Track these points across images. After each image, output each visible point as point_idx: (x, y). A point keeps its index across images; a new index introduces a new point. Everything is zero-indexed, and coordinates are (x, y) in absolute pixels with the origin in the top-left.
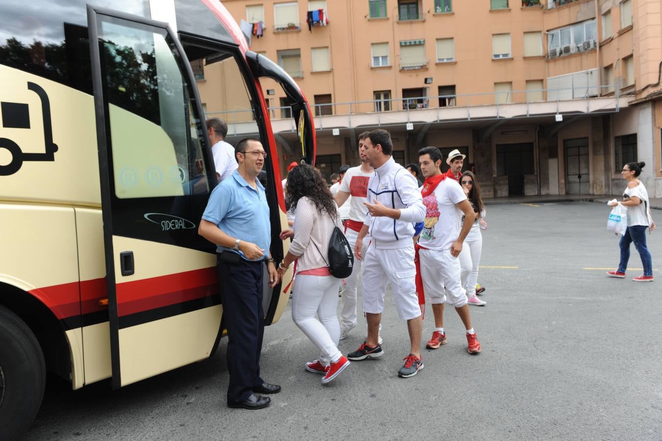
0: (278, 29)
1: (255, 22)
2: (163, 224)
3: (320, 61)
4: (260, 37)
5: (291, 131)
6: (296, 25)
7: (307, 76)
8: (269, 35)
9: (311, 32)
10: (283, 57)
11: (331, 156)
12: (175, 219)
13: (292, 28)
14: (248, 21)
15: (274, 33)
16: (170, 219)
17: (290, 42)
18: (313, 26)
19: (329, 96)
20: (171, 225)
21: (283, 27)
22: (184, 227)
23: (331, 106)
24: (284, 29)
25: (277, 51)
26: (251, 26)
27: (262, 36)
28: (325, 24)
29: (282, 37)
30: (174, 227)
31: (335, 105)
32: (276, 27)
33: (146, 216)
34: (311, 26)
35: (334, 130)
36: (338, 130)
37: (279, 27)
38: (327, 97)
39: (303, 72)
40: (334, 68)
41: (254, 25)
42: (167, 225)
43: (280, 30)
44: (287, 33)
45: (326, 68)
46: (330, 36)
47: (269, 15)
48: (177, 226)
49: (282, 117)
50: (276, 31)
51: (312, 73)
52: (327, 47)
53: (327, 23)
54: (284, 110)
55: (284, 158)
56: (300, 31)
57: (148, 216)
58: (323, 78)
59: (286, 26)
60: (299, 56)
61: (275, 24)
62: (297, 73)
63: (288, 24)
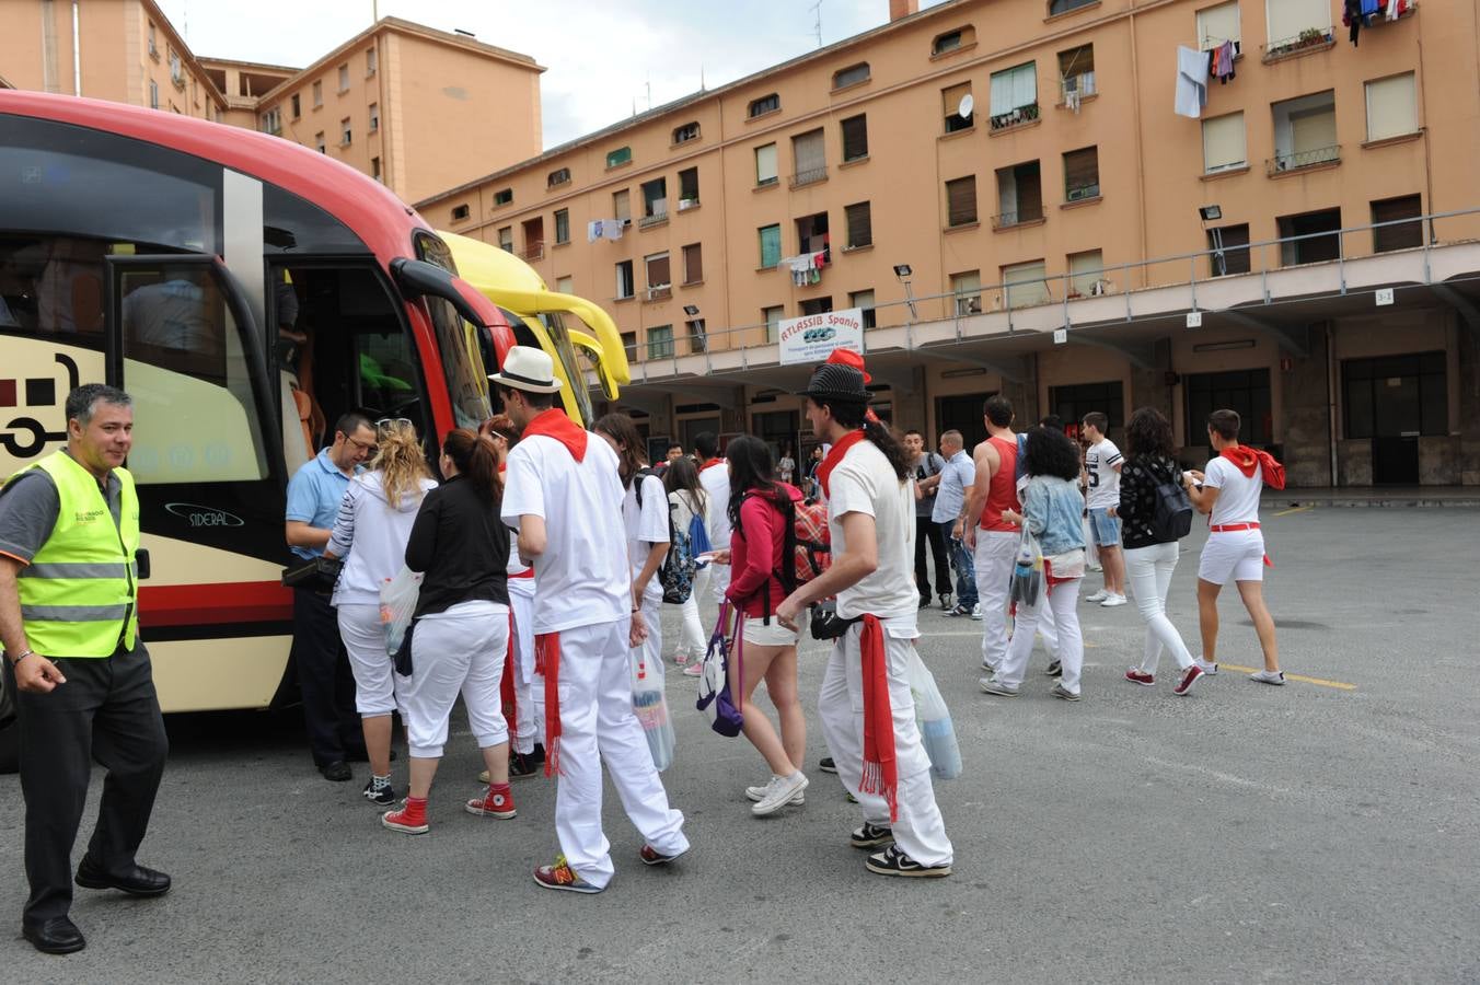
0: (1274, 50)
1: (1214, 45)
2: (193, 517)
3: (1392, 112)
4: (1228, 80)
5: (1262, 301)
6: (1323, 33)
7: (1352, 156)
8: (1252, 70)
9: (1356, 45)
10: (1295, 117)
11: (1418, 355)
12: (212, 512)
13: (1313, 42)
14: (1200, 45)
15: (1265, 63)
16: (203, 512)
17: (1309, 77)
18: (1367, 26)
19: (1416, 198)
20: (204, 520)
21: (1287, 43)
22: (224, 523)
23: (1419, 223)
24: (1289, 48)
25: (1272, 105)
26: (1207, 55)
27: (1232, 75)
28: (1395, 17)
29: (1285, 69)
30: (210, 522)
31: (1431, 219)
32: (1270, 48)
33: (168, 506)
34: (1362, 27)
35: (1378, 292)
36: (1391, 290)
37: (1278, 46)
38: (1411, 203)
39: (1340, 147)
40: (1429, 125)
41: (1212, 53)
42: (199, 520)
43: (1280, 52)
44: (1298, 56)
45: (1408, 127)
46: (1419, 43)
47: (1255, 21)
48: (213, 521)
49: (1284, 262)
50: (1270, 56)
51: (1367, 146)
52: (1411, 73)
53: (1403, 12)
54: (1293, 247)
55: (1283, 367)
56: (1334, 44)
57: (171, 507)
58: (1398, 156)
59: (1295, 39)
60: (1331, 108)
61: (1269, 41)
62: (1322, 152)
63: (1302, 33)
